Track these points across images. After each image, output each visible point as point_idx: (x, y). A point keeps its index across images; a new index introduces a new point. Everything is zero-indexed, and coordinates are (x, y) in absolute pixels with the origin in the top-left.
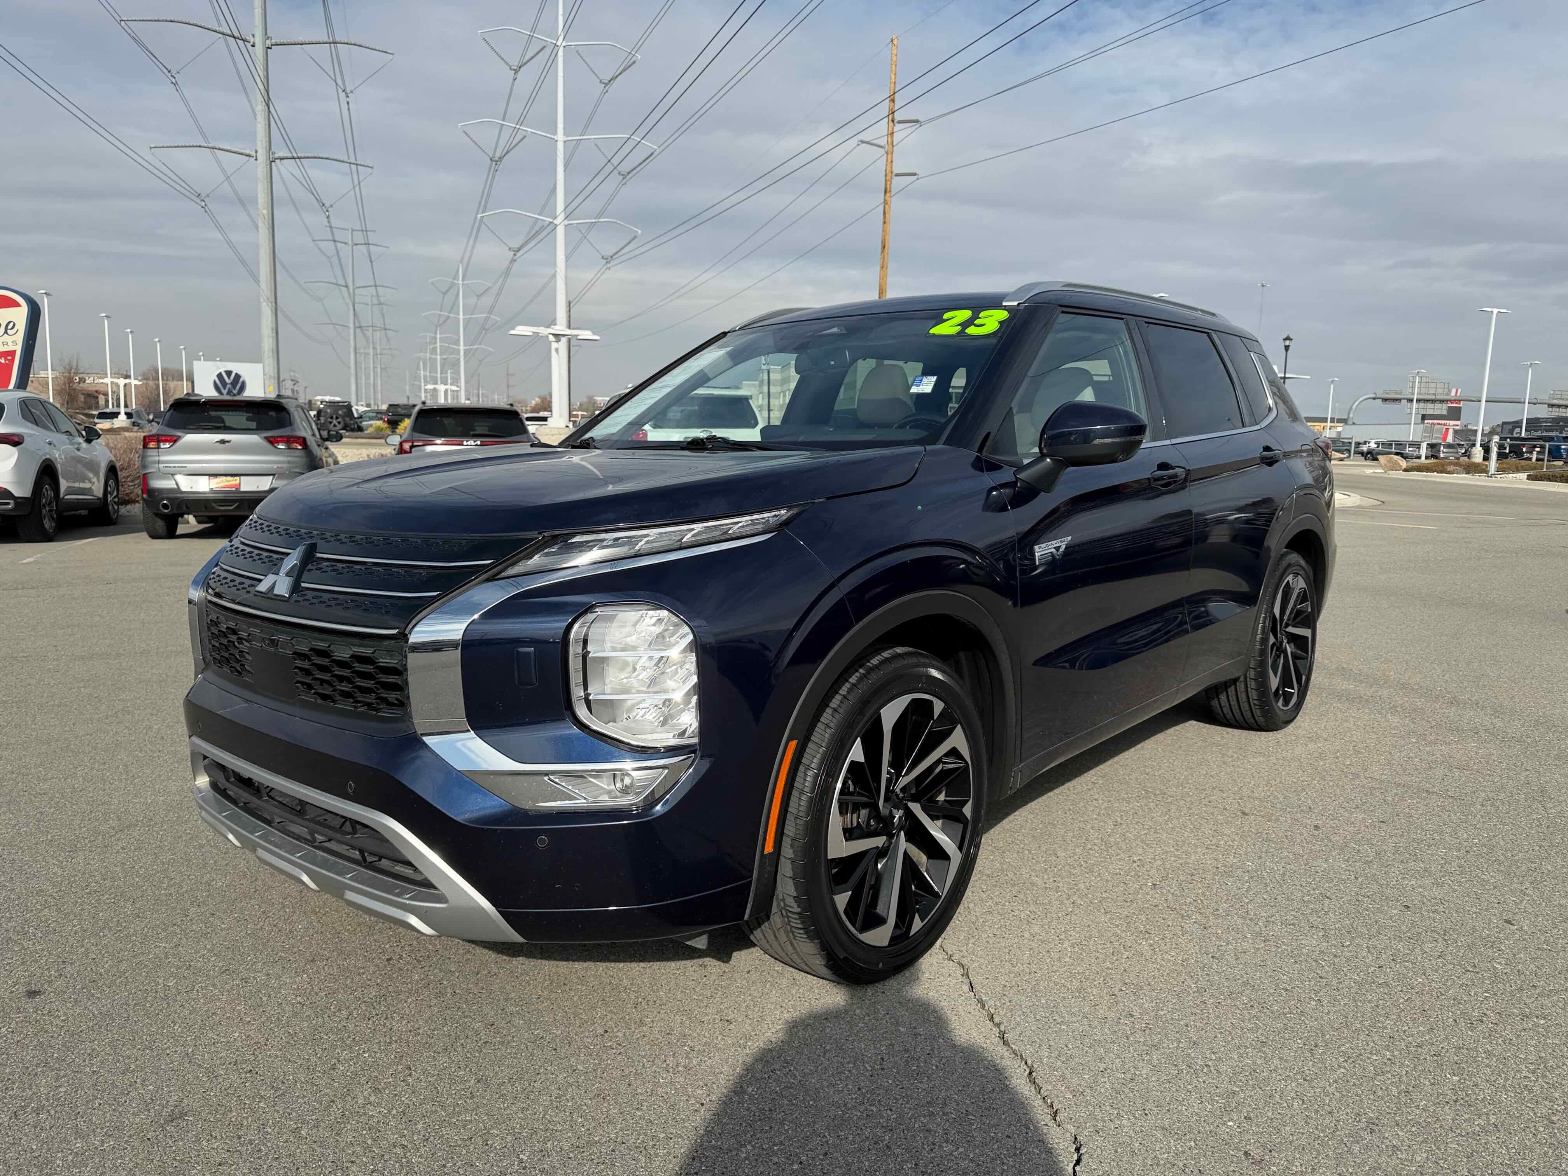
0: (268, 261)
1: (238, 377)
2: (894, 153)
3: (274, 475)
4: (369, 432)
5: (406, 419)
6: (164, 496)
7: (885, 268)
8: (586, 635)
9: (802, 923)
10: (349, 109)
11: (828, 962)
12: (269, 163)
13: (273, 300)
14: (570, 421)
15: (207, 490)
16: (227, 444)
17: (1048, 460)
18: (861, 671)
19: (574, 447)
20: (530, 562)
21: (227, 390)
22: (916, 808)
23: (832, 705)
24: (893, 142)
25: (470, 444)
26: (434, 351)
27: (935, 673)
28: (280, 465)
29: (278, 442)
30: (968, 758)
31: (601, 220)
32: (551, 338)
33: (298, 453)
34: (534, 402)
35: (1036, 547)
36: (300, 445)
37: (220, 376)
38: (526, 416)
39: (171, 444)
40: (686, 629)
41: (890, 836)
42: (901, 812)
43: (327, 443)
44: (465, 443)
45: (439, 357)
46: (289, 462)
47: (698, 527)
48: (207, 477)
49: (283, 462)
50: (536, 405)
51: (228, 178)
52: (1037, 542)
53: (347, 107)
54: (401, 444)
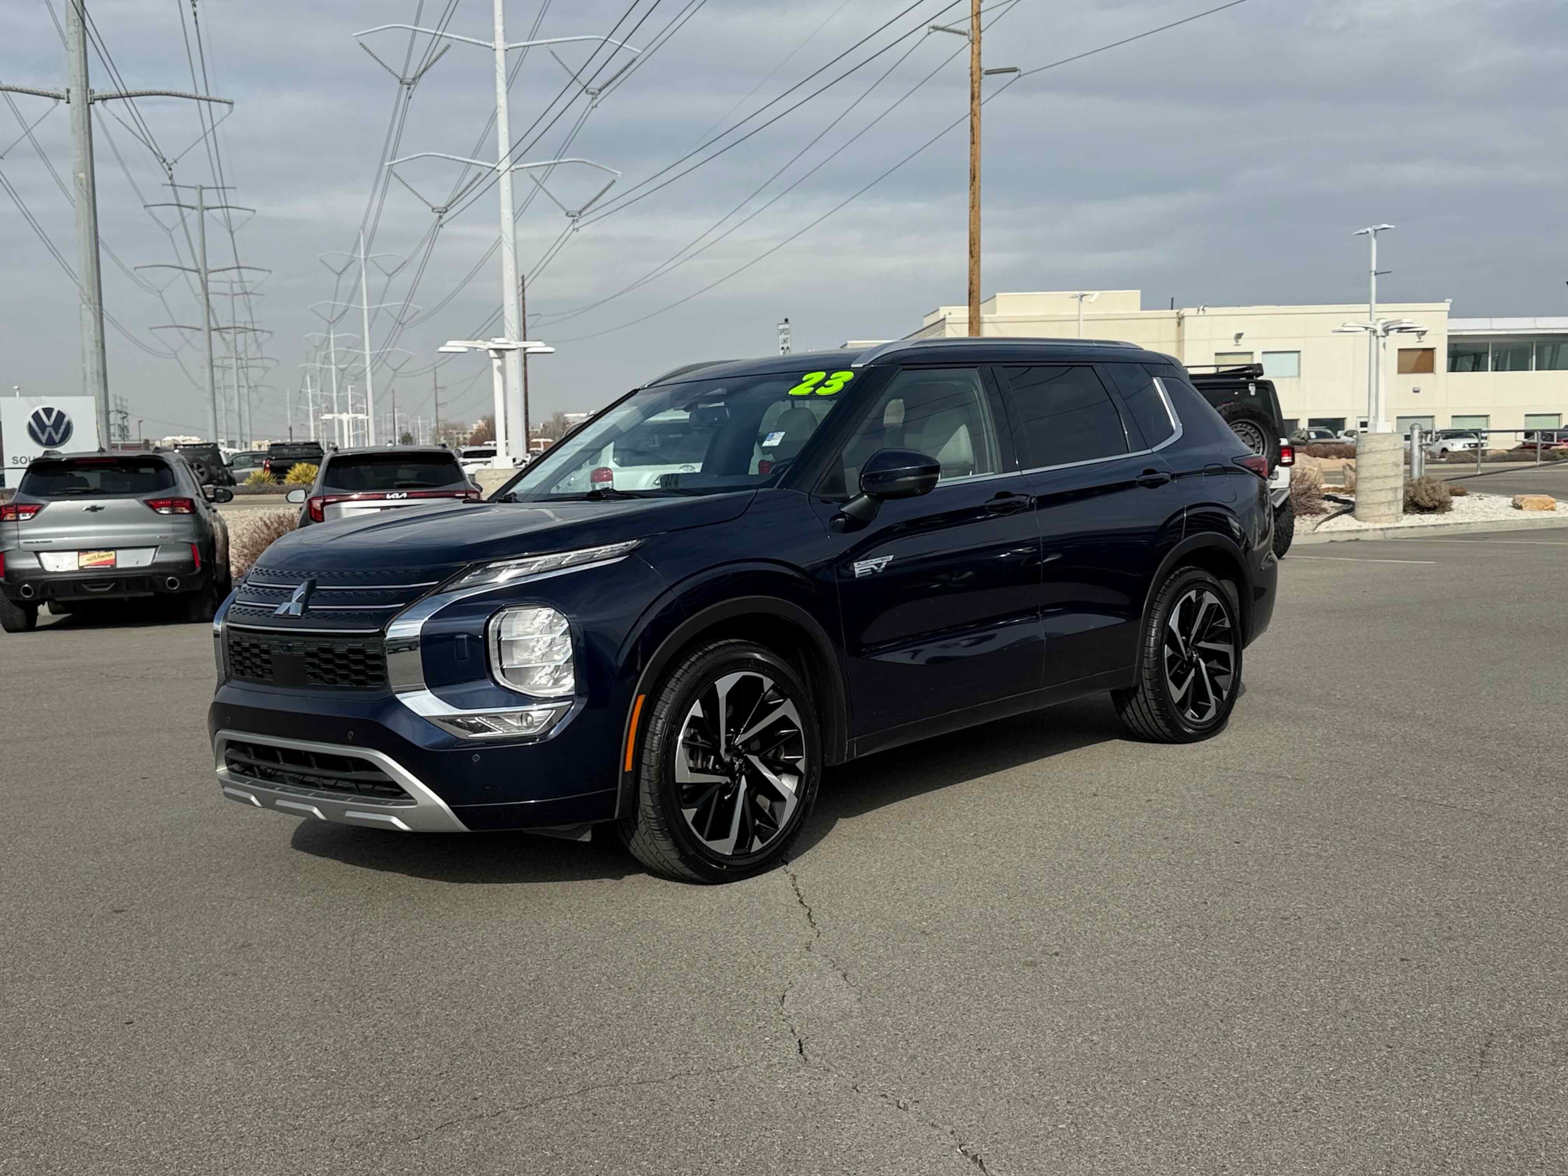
0: (88, 245)
1: (61, 416)
2: (982, 41)
3: (156, 547)
4: (244, 484)
5: (297, 465)
6: (26, 578)
7: (976, 208)
8: (500, 626)
9: (659, 825)
10: (196, 23)
11: (681, 856)
12: (86, 106)
13: (97, 301)
14: (528, 451)
15: (76, 568)
16: (99, 511)
17: (866, 497)
18: (700, 653)
19: (500, 501)
20: (463, 581)
21: (46, 435)
22: (754, 760)
23: (676, 676)
24: (980, 26)
25: (394, 499)
26: (327, 359)
27: (758, 656)
28: (163, 535)
29: (161, 506)
30: (799, 724)
31: (561, 160)
32: (492, 354)
33: (185, 518)
34: (475, 427)
35: (856, 564)
36: (187, 508)
37: (36, 416)
38: (464, 449)
39: (33, 514)
40: (565, 621)
41: (733, 778)
42: (741, 761)
43: (215, 505)
44: (388, 496)
45: (333, 367)
46: (174, 530)
47: (573, 554)
48: (76, 553)
49: (163, 531)
50: (479, 431)
51: (28, 132)
52: (857, 559)
53: (194, 20)
54: (310, 502)
